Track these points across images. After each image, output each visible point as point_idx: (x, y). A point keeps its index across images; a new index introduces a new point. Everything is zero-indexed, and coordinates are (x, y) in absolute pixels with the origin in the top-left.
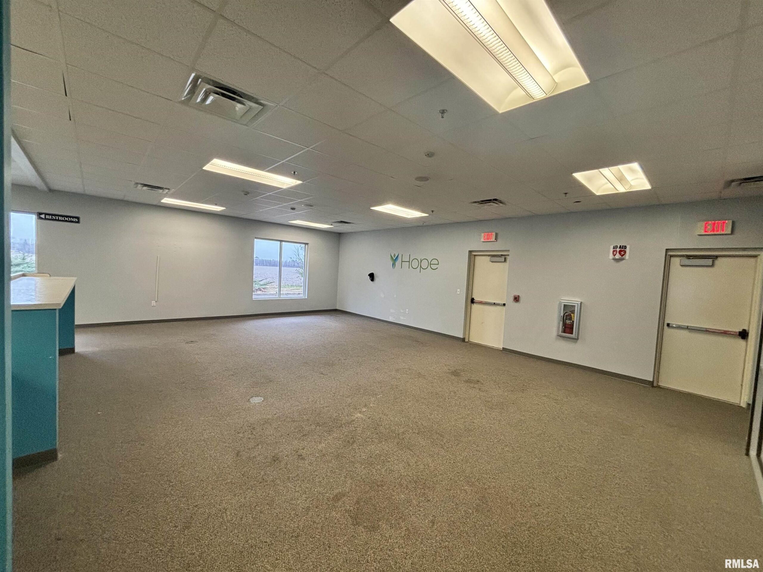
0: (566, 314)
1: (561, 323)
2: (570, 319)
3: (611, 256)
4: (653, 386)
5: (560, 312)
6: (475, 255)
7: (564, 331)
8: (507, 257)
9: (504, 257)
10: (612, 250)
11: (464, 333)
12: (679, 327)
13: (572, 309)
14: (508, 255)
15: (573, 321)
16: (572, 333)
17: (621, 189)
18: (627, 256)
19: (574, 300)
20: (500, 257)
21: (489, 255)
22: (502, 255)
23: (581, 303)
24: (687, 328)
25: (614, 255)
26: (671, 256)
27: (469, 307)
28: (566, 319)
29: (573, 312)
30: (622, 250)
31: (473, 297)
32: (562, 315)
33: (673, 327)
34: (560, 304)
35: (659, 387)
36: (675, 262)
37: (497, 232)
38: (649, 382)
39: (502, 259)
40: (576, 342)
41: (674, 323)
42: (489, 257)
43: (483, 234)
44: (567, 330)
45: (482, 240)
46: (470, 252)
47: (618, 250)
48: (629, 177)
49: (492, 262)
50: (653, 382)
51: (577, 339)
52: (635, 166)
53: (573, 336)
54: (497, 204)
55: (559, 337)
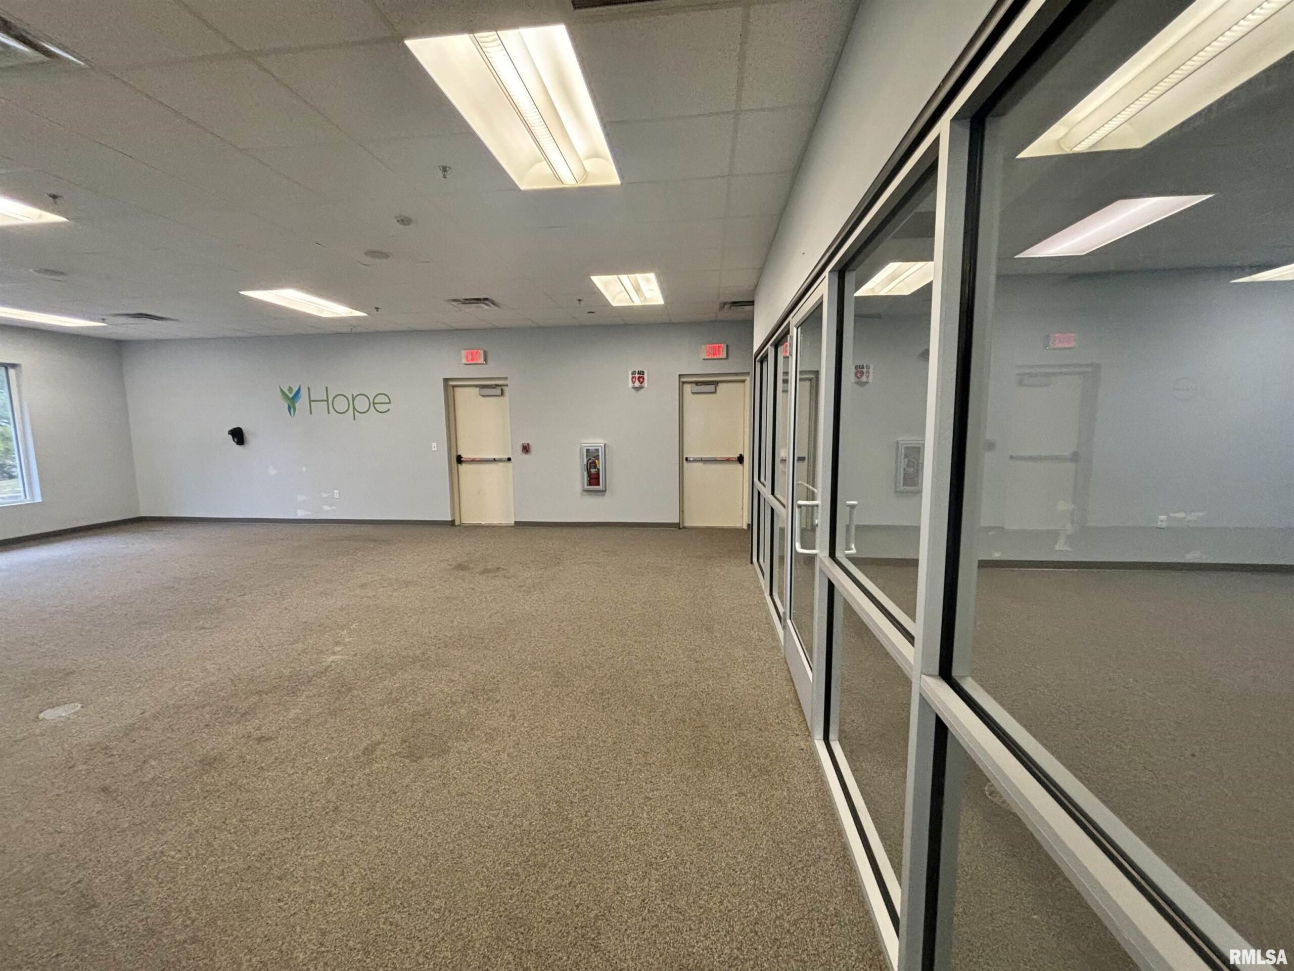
0: (590, 461)
1: (586, 473)
2: (595, 467)
3: (630, 385)
4: (680, 528)
5: (583, 459)
6: (454, 386)
7: (590, 484)
8: (504, 388)
9: (499, 388)
10: (630, 376)
11: (453, 514)
12: (696, 460)
13: (595, 454)
14: (507, 385)
15: (599, 469)
16: (598, 484)
17: (638, 302)
18: (646, 384)
19: (595, 442)
20: (494, 388)
21: (476, 386)
22: (497, 385)
23: (605, 445)
24: (701, 460)
25: (634, 383)
26: (684, 383)
27: (455, 472)
28: (590, 468)
29: (597, 457)
30: (640, 376)
31: (459, 454)
32: (585, 463)
33: (690, 461)
34: (581, 449)
35: (684, 528)
36: (688, 388)
37: (486, 349)
38: (676, 524)
39: (498, 392)
40: (604, 495)
41: (691, 456)
42: (478, 389)
43: (463, 352)
44: (593, 481)
45: (464, 361)
46: (446, 380)
47: (637, 376)
48: (644, 286)
49: (483, 396)
50: (679, 523)
51: (605, 491)
52: (651, 276)
53: (601, 487)
54: (487, 304)
55: (586, 493)
